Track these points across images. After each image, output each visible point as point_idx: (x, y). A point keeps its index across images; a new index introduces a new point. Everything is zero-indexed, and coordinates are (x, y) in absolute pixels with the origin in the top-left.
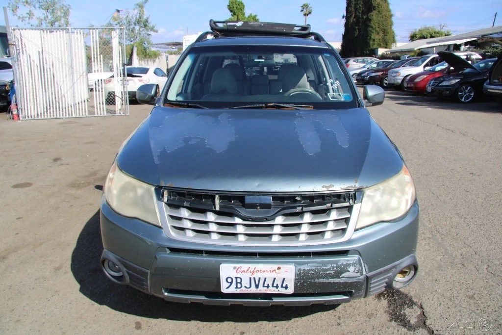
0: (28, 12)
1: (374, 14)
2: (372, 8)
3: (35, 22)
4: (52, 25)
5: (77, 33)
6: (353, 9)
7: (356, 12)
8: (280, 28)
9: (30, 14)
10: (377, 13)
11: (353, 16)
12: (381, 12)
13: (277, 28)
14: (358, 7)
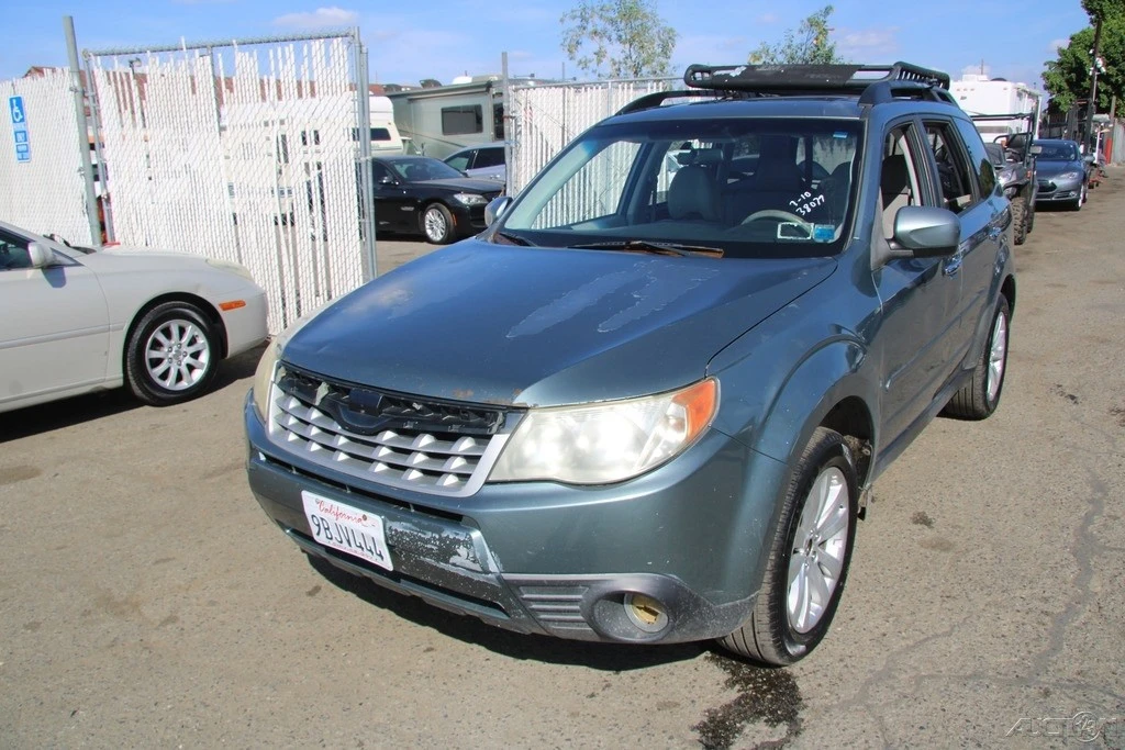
0: (596, 50)
3: (607, 68)
4: (636, 73)
5: (623, 88)
8: (819, 76)
9: (600, 54)
13: (812, 76)
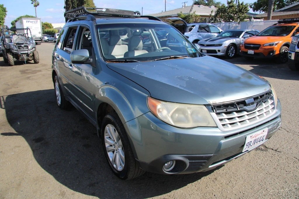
1: (86, 6)
2: (83, 2)
6: (70, 2)
7: (73, 5)
10: (87, 5)
11: (71, 7)
12: (89, 5)
13: (126, 13)
14: (74, 1)
